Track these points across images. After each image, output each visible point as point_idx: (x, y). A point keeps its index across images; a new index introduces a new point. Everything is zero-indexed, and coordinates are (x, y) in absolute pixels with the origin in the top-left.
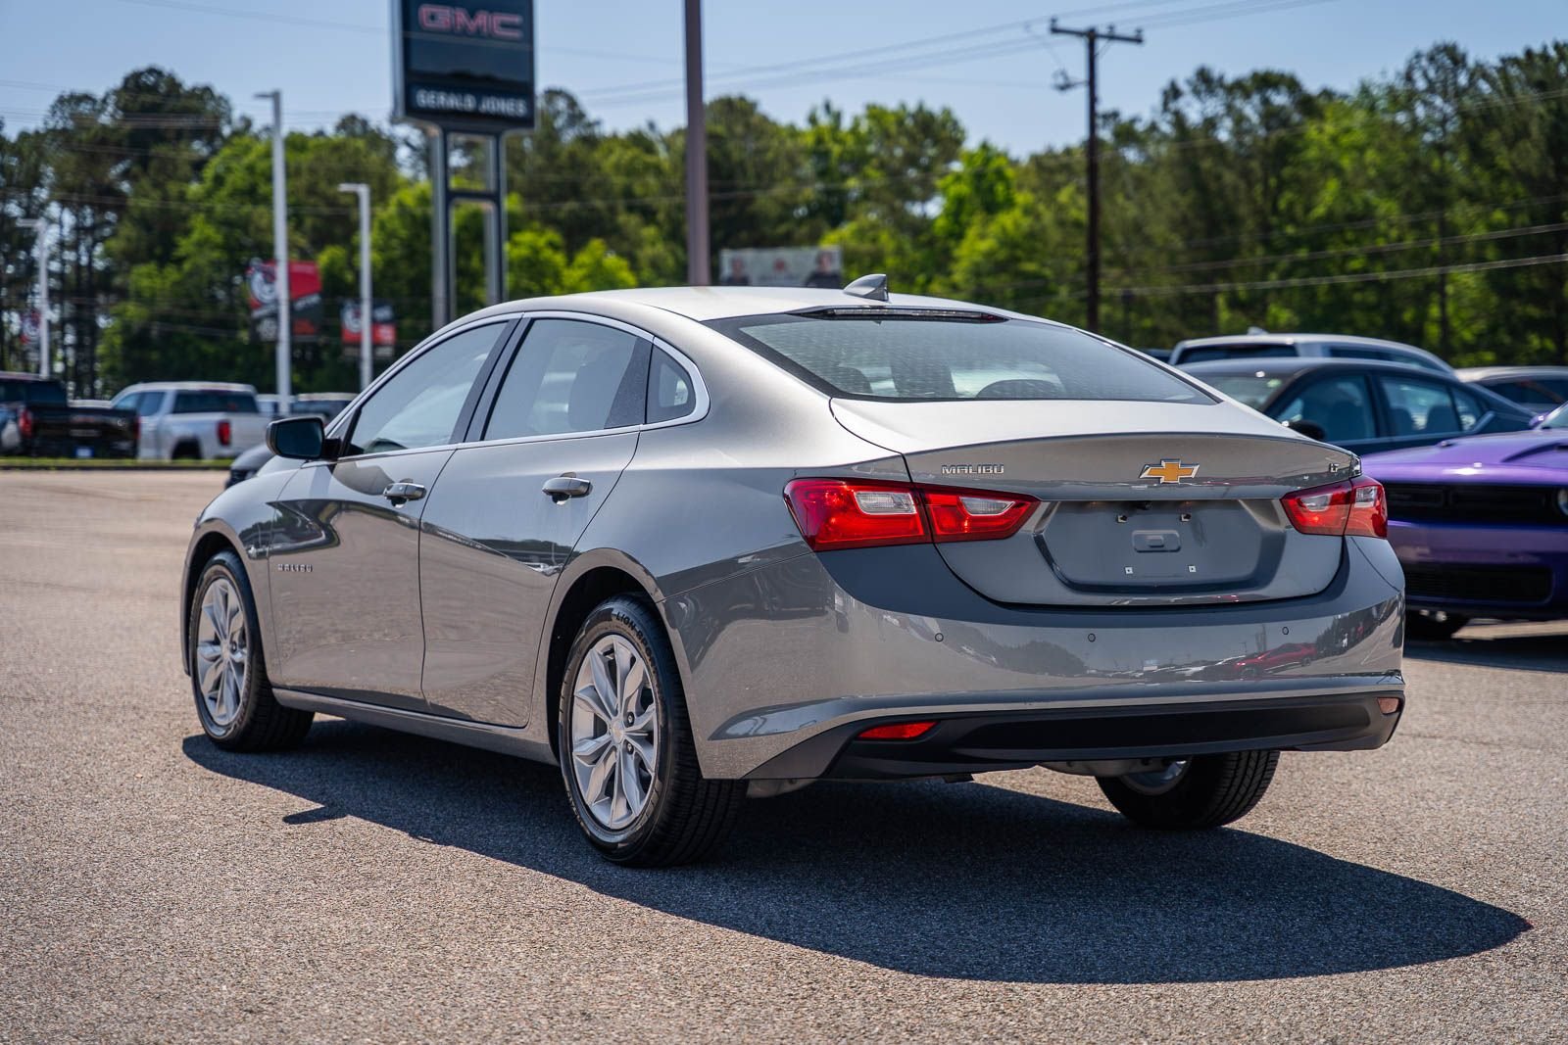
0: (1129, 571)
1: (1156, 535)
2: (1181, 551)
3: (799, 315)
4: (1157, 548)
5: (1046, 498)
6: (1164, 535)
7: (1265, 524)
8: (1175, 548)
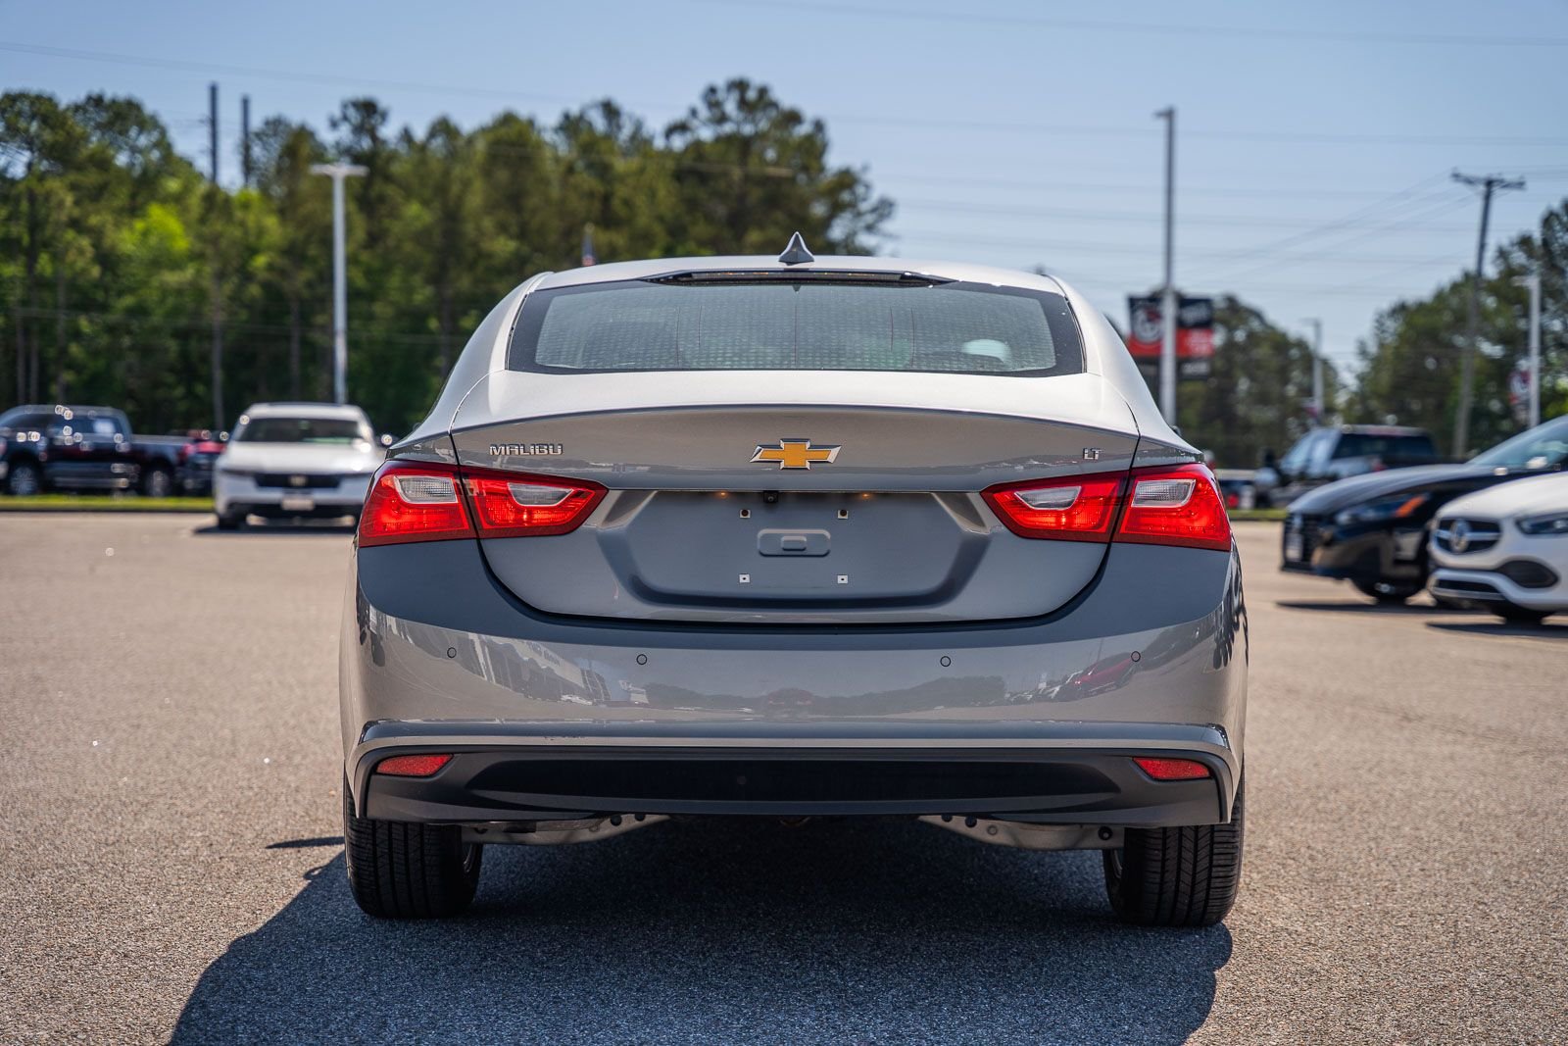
0: (745, 579)
1: (795, 535)
2: (829, 556)
3: (646, 281)
4: (794, 552)
5: (616, 485)
6: (807, 536)
7: (968, 528)
8: (823, 553)
